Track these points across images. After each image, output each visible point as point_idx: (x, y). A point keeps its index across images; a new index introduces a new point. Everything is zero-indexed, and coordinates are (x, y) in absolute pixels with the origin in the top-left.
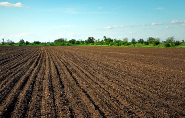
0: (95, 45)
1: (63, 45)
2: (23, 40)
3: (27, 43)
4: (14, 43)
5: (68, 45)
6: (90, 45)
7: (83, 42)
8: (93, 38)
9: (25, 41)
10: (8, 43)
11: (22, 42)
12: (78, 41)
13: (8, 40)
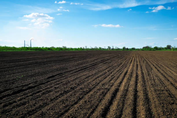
0: (172, 50)
1: (150, 50)
2: (125, 47)
3: (127, 49)
4: (119, 49)
5: (153, 50)
6: (168, 50)
7: (163, 48)
8: (170, 46)
9: (126, 48)
10: (116, 49)
11: (124, 48)
12: (160, 48)
13: (116, 47)
